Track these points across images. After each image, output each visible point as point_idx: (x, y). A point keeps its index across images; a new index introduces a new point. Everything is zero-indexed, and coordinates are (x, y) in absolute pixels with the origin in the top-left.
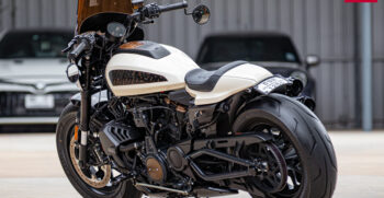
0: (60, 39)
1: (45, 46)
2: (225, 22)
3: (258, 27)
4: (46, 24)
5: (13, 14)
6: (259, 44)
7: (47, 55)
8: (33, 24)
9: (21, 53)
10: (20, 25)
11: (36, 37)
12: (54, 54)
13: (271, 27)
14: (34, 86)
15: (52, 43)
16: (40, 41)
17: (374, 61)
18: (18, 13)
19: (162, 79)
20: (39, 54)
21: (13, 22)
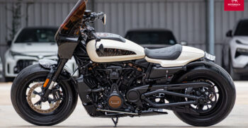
0: (51, 32)
1: (43, 36)
2: (138, 24)
3: (155, 26)
4: (44, 24)
5: (27, 19)
6: (156, 35)
7: (44, 41)
8: (37, 24)
9: (31, 40)
10: (30, 25)
11: (38, 31)
12: (48, 40)
13: (162, 27)
14: (37, 57)
15: (47, 34)
16: (40, 33)
17: (216, 44)
18: (29, 18)
19: (134, 53)
20: (40, 40)
21: (27, 24)
